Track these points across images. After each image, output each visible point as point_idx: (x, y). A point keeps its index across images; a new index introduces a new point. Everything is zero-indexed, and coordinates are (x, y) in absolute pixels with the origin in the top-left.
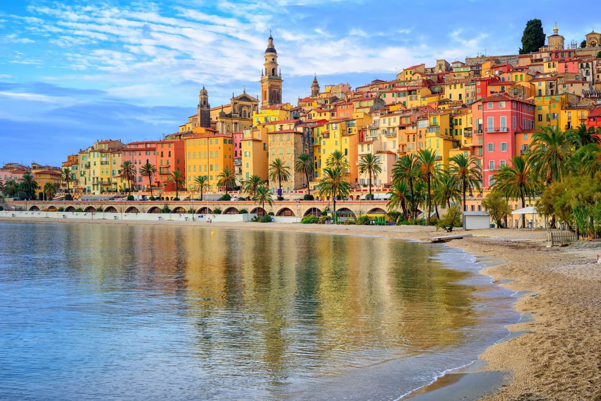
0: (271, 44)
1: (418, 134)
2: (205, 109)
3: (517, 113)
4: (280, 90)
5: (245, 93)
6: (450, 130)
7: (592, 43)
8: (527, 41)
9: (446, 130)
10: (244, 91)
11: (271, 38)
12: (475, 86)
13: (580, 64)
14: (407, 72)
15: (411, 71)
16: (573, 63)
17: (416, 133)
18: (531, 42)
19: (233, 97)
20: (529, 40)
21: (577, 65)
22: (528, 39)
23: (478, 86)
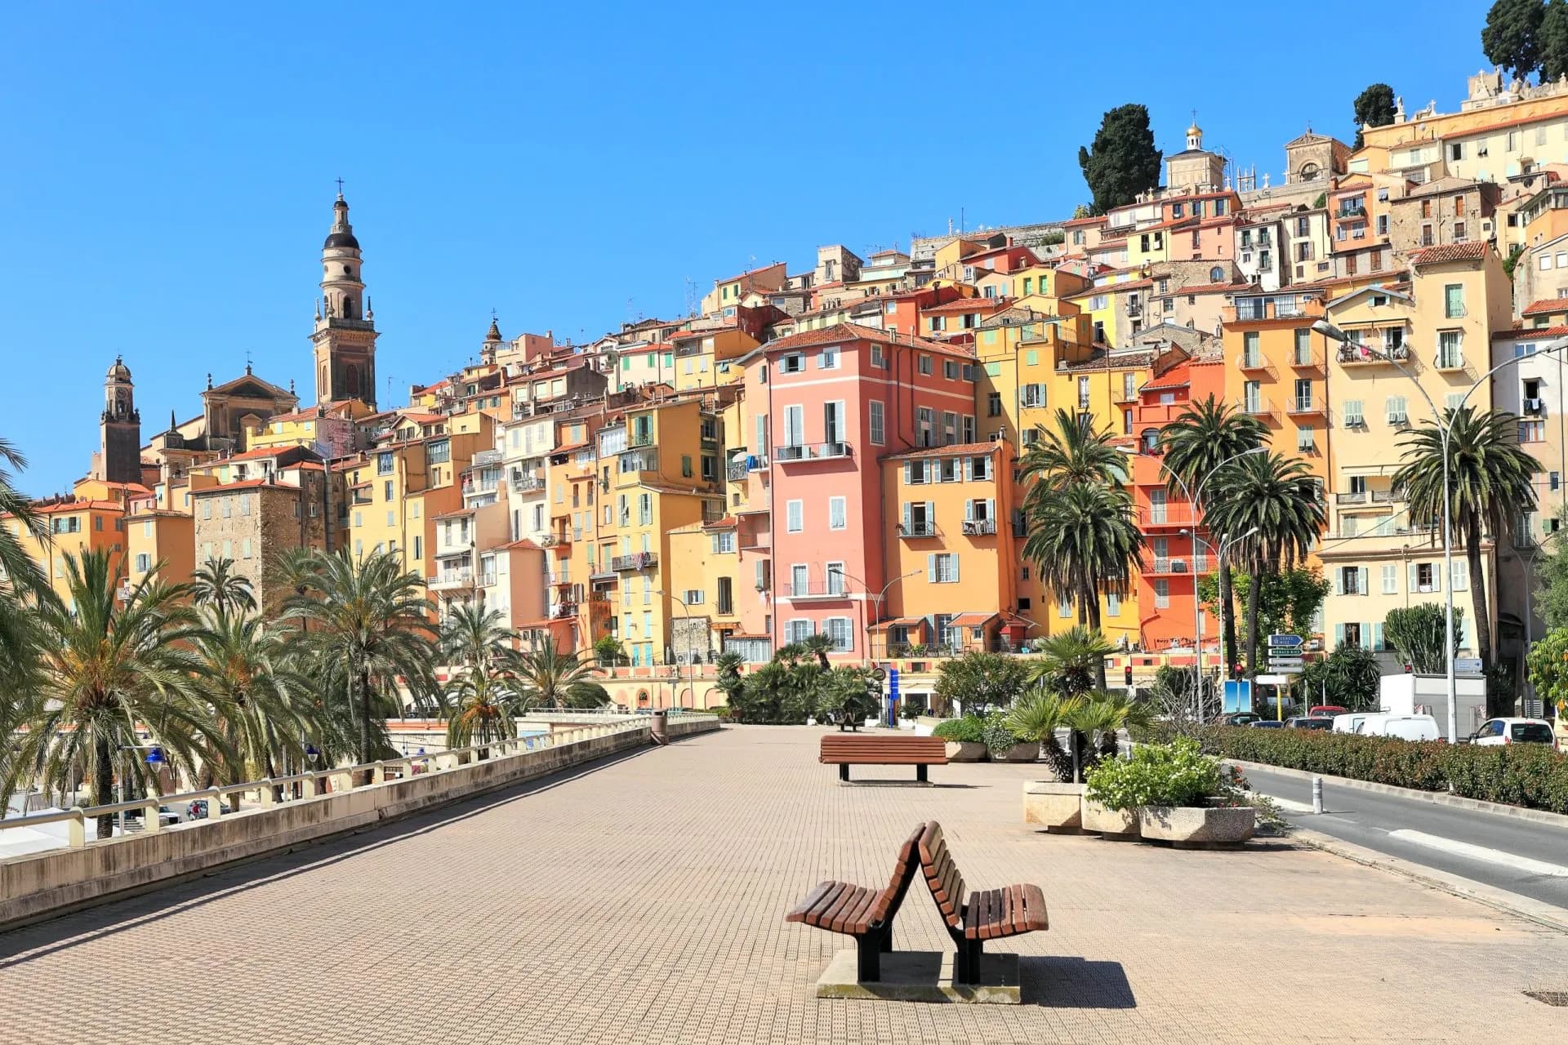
0: (344, 223)
1: (601, 476)
2: (124, 425)
3: (889, 387)
4: (371, 360)
5: (249, 373)
6: (706, 460)
7: (1307, 170)
8: (1101, 175)
9: (686, 460)
10: (249, 369)
11: (343, 205)
12: (880, 317)
13: (1239, 234)
14: (725, 290)
15: (736, 287)
16: (1219, 232)
17: (595, 476)
18: (1113, 177)
19: (210, 387)
20: (1107, 172)
21: (1231, 237)
22: (1105, 168)
23: (891, 317)
